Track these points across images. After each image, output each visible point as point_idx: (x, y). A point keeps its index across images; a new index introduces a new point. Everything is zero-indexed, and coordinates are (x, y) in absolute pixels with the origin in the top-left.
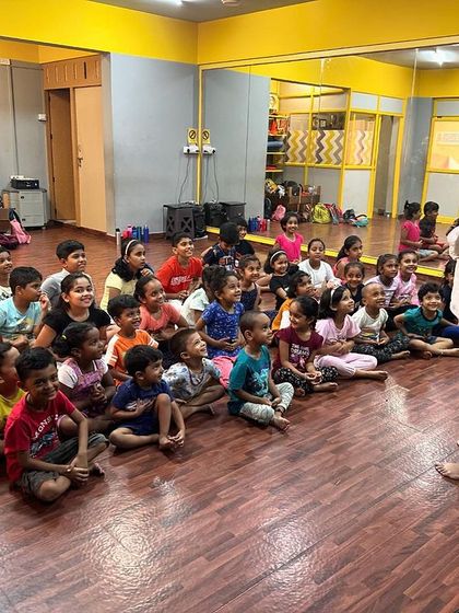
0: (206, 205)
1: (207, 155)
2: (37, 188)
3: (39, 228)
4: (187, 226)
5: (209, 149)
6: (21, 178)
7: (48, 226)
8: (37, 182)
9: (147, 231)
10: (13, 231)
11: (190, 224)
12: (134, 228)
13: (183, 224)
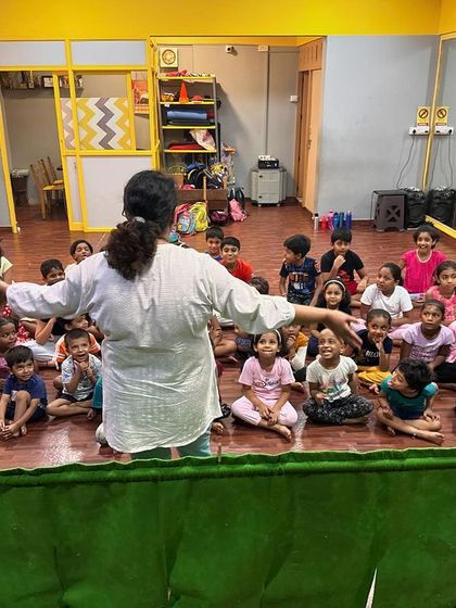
0: (432, 192)
1: (439, 136)
2: (277, 167)
3: (274, 205)
4: (393, 215)
5: (443, 130)
6: (268, 158)
7: (282, 204)
8: (277, 162)
9: (349, 217)
10: (230, 210)
11: (398, 213)
12: (336, 214)
13: (389, 212)
